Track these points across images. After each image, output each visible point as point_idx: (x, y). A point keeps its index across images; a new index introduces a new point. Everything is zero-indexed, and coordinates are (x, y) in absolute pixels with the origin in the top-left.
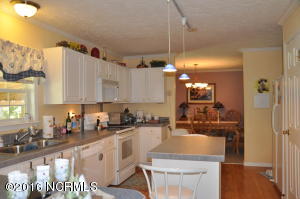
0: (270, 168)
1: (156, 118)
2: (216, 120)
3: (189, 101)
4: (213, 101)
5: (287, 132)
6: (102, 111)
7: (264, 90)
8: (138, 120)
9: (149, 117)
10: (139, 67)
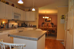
0: (63, 41)
1: (33, 25)
2: (51, 27)
3: (45, 22)
4: (51, 22)
5: (69, 30)
6: (16, 22)
7: (63, 18)
8: (28, 26)
9: (31, 25)
10: (28, 11)
